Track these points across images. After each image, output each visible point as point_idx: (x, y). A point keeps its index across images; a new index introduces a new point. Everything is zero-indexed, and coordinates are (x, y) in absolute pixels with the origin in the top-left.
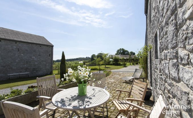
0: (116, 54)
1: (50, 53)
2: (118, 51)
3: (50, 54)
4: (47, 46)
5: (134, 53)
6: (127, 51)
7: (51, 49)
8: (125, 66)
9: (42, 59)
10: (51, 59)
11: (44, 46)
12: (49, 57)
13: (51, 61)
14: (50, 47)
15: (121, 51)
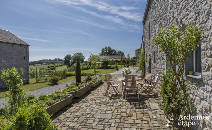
0: (101, 55)
1: (25, 55)
2: (103, 50)
3: (25, 57)
4: (21, 45)
5: (123, 53)
6: (114, 51)
7: (25, 50)
8: (117, 69)
9: (14, 64)
10: (26, 62)
11: (17, 46)
12: (24, 61)
13: (26, 66)
14: (24, 46)
15: (106, 51)
